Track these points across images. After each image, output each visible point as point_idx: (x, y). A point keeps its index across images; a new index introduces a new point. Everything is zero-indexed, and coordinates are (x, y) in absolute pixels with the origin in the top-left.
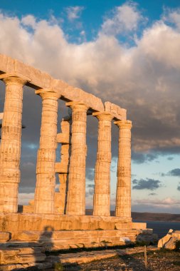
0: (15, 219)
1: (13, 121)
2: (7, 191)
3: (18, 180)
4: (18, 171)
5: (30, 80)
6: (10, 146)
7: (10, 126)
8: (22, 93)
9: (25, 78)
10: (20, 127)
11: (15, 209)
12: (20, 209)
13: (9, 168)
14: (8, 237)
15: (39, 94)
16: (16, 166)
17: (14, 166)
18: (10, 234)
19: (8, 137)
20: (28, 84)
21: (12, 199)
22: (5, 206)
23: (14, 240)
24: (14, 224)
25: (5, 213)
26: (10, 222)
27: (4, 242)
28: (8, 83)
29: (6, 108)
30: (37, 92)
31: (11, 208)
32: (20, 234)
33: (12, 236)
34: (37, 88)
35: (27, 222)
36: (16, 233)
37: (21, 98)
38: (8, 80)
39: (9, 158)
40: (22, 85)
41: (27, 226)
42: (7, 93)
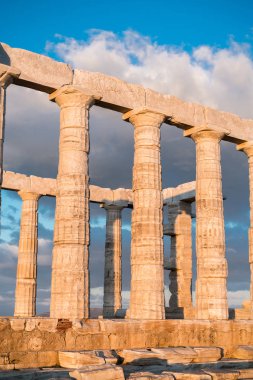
0: (226, 328)
1: (211, 192)
2: (212, 290)
3: (224, 273)
4: (224, 261)
5: (227, 132)
6: (210, 227)
7: (207, 198)
8: (218, 151)
9: (221, 130)
10: (220, 199)
11: (226, 315)
12: (232, 314)
13: (211, 257)
14: (219, 355)
15: (242, 150)
16: (221, 254)
17: (217, 254)
18: (222, 350)
19: (205, 215)
20: (226, 138)
21: (219, 301)
22: (210, 311)
23: (228, 359)
24: (226, 335)
25: (211, 320)
26: (220, 334)
27: (214, 361)
28: (198, 140)
29: (198, 174)
30: (239, 147)
31: (220, 313)
32: (235, 349)
33: (225, 352)
34: (239, 141)
35: (244, 333)
36: (230, 347)
37: (219, 158)
38: (198, 136)
39: (209, 243)
40: (217, 141)
41: (244, 339)
42: (198, 154)
